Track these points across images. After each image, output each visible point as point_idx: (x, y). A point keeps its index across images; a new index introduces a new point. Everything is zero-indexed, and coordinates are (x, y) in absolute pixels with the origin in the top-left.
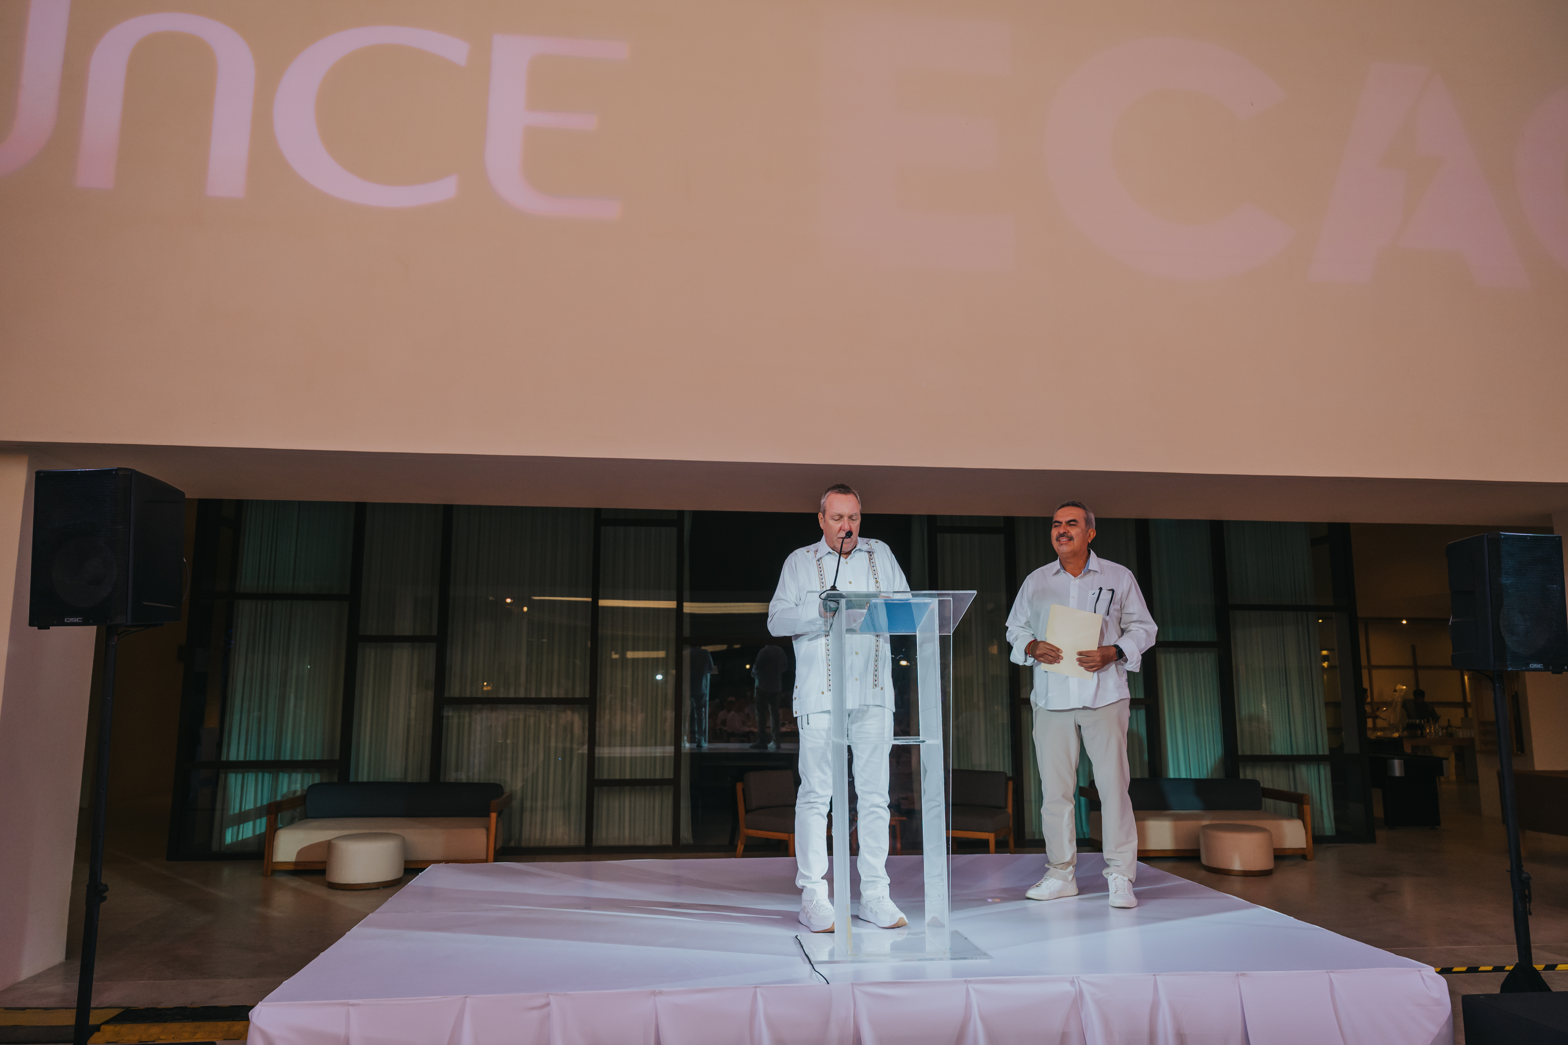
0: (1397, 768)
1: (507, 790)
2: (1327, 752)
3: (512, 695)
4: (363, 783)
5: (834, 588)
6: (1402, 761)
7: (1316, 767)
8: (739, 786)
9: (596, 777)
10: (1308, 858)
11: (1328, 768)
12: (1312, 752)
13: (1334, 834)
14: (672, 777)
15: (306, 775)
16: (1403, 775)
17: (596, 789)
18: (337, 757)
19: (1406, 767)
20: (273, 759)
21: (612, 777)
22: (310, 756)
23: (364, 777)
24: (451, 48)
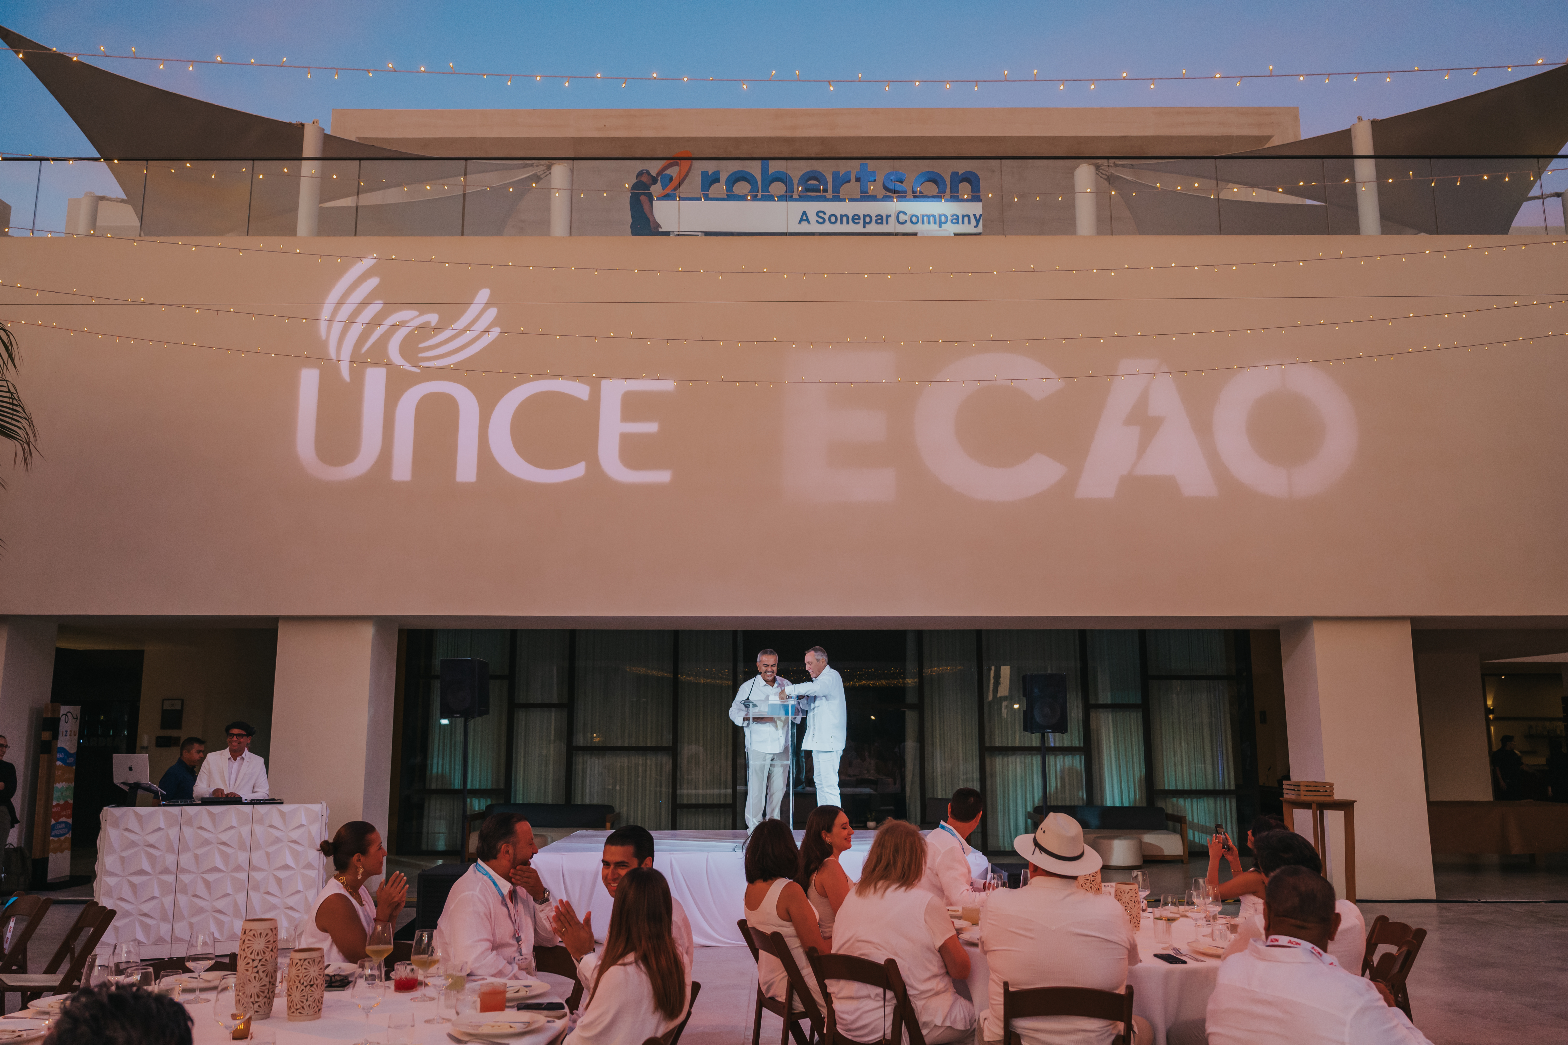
1: (617, 810)
3: (619, 744)
4: (519, 804)
5: (748, 699)
7: (1222, 800)
9: (678, 802)
10: (1184, 862)
11: (1234, 801)
12: (1219, 787)
14: (731, 802)
15: (482, 799)
17: (678, 810)
18: (502, 786)
20: (459, 788)
21: (688, 802)
22: (484, 787)
23: (520, 800)
24: (580, 390)
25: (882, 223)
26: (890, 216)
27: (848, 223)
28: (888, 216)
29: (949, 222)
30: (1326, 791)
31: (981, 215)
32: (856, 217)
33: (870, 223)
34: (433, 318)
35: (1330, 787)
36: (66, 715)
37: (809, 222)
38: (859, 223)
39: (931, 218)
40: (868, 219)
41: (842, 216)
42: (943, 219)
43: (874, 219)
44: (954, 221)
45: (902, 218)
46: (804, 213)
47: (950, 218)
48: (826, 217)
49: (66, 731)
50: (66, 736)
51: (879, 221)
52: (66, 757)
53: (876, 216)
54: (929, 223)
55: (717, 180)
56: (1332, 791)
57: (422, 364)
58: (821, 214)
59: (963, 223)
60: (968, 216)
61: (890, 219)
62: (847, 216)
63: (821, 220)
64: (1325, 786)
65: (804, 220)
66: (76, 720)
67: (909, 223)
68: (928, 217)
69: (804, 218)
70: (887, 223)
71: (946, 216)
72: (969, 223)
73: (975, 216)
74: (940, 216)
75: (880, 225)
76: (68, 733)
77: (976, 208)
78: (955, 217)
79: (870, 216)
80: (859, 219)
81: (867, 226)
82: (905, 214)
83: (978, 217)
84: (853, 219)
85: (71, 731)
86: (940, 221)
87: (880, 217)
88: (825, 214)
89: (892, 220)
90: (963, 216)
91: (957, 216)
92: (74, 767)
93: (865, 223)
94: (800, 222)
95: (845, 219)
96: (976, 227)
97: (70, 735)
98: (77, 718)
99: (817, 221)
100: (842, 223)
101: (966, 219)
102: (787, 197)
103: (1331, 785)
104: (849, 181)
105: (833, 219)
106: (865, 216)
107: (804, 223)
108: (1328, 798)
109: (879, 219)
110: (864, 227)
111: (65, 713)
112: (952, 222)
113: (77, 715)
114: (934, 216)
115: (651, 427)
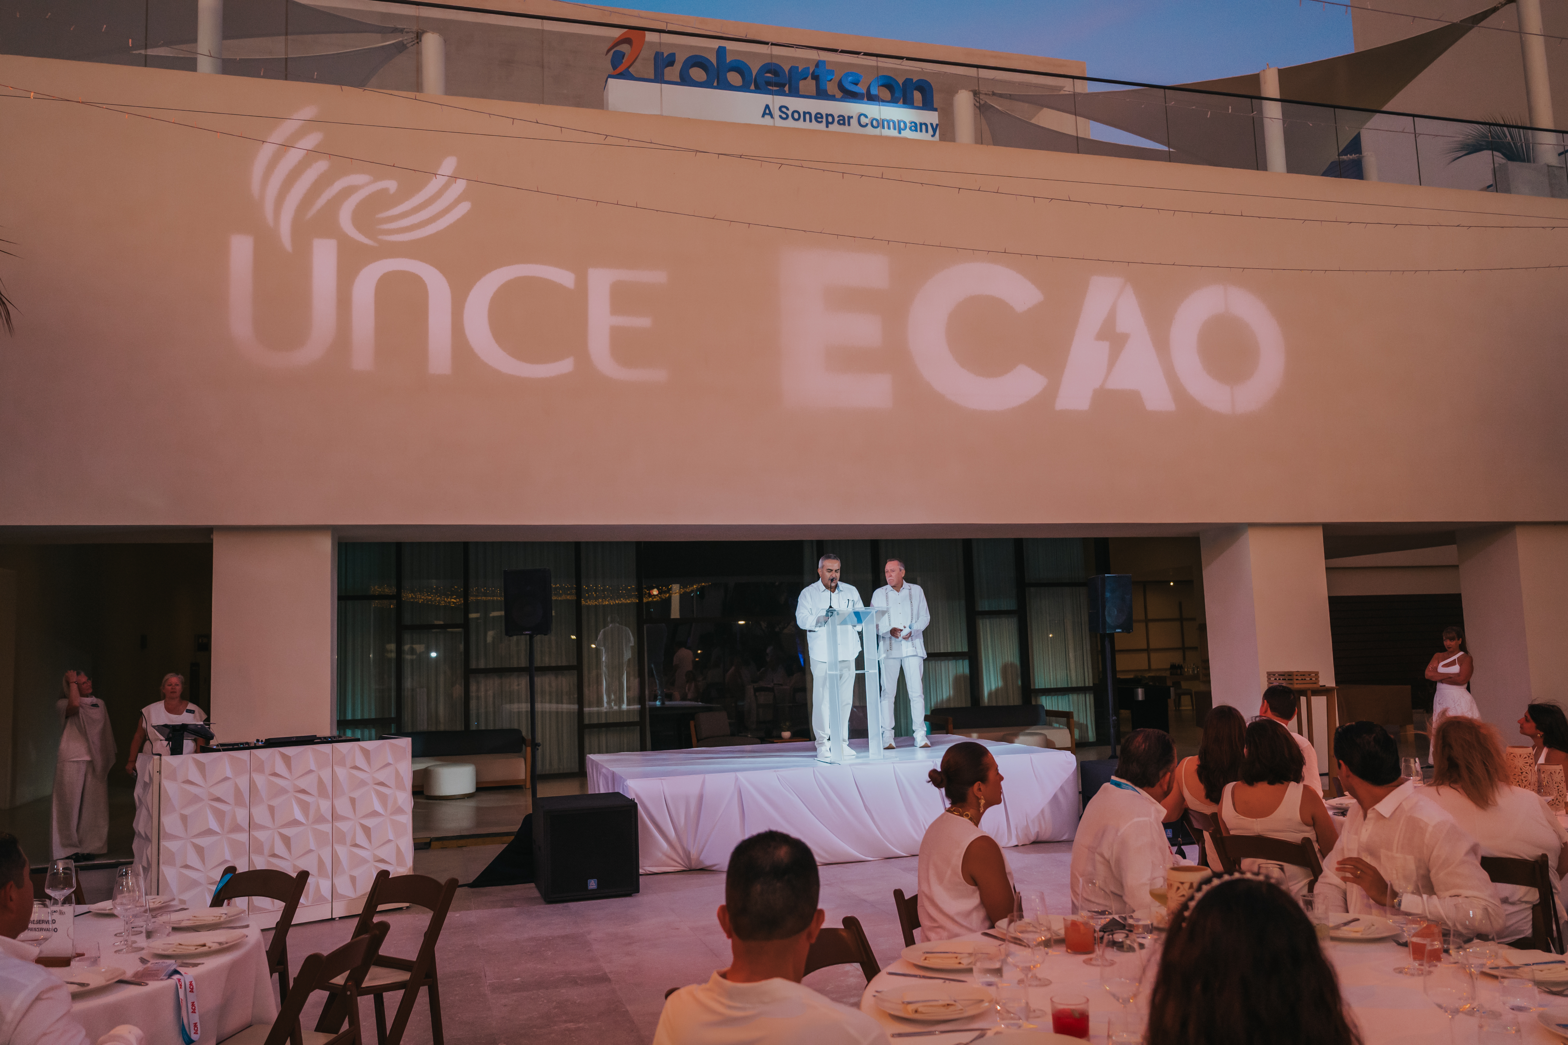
0: (1140, 694)
2: (1091, 685)
5: (831, 607)
6: (1143, 689)
7: (1083, 695)
8: (692, 723)
9: (585, 723)
11: (1092, 696)
12: (1080, 684)
13: (1095, 740)
14: (638, 721)
16: (1144, 699)
17: (584, 731)
18: (392, 715)
19: (1146, 694)
21: (592, 722)
24: (565, 278)
25: (844, 124)
26: (852, 117)
27: (811, 121)
28: (850, 118)
29: (908, 129)
30: (1311, 679)
31: (937, 125)
32: (819, 116)
33: (832, 123)
34: (391, 185)
35: (1316, 675)
37: (772, 117)
38: (822, 122)
39: (891, 123)
40: (830, 119)
41: (805, 113)
42: (902, 125)
43: (836, 119)
44: (913, 128)
45: (863, 119)
46: (767, 107)
47: (908, 125)
48: (790, 113)
51: (841, 122)
53: (839, 117)
54: (889, 128)
55: (671, 63)
56: (1317, 679)
57: (380, 237)
58: (784, 110)
59: (921, 131)
60: (926, 125)
61: (851, 120)
62: (810, 114)
63: (784, 116)
64: (1310, 675)
65: (767, 114)
67: (869, 126)
68: (888, 122)
69: (767, 111)
70: (849, 125)
71: (905, 123)
72: (927, 131)
73: (932, 124)
74: (899, 122)
75: (842, 126)
77: (932, 117)
78: (913, 124)
79: (832, 115)
80: (822, 117)
81: (830, 125)
82: (866, 116)
83: (935, 126)
84: (816, 118)
86: (899, 126)
87: (841, 118)
88: (788, 109)
89: (854, 122)
90: (921, 124)
91: (915, 124)
93: (828, 123)
94: (763, 116)
95: (807, 116)
96: (933, 136)
99: (780, 117)
100: (805, 120)
101: (924, 127)
102: (744, 88)
103: (1317, 674)
104: (805, 79)
105: (796, 116)
106: (827, 115)
107: (768, 117)
108: (1315, 686)
109: (841, 120)
110: (827, 127)
112: (910, 129)
114: (894, 122)
115: (643, 322)
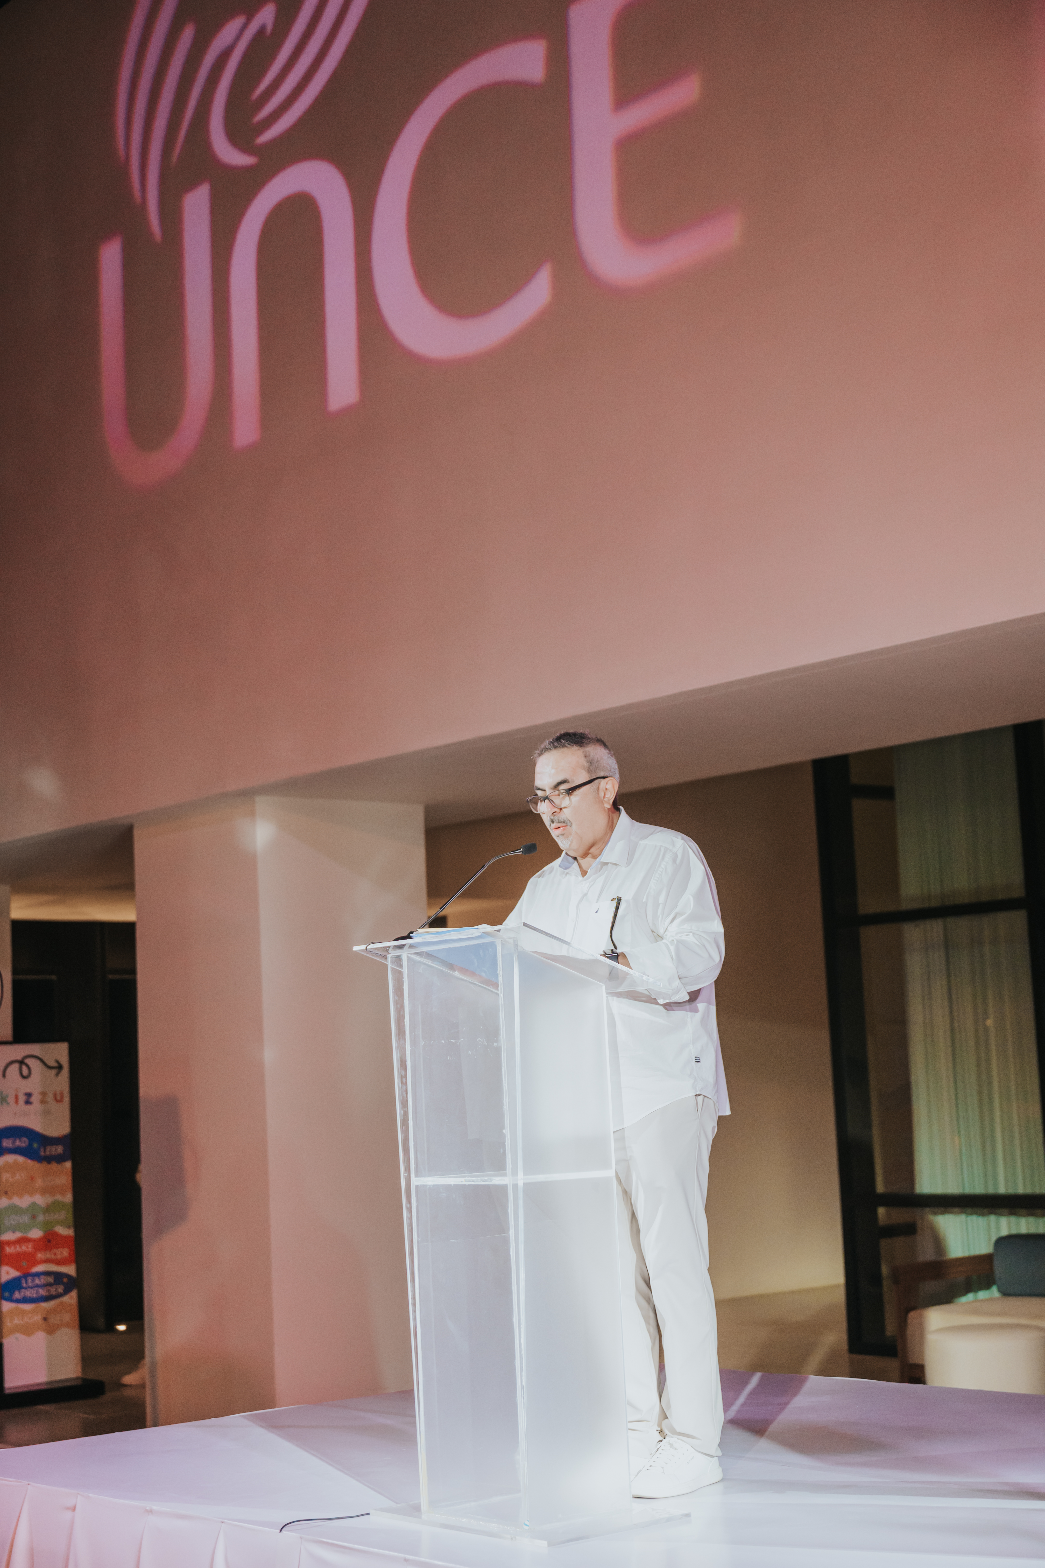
24: (528, 61)
34: (268, 15)
36: (21, 1062)
49: (29, 1095)
50: (28, 1102)
52: (35, 1145)
57: (259, 140)
66: (55, 1071)
76: (35, 1099)
85: (44, 1094)
92: (68, 1165)
97: (43, 1101)
98: (60, 1067)
111: (19, 1058)
113: (57, 1062)
115: (680, 95)
